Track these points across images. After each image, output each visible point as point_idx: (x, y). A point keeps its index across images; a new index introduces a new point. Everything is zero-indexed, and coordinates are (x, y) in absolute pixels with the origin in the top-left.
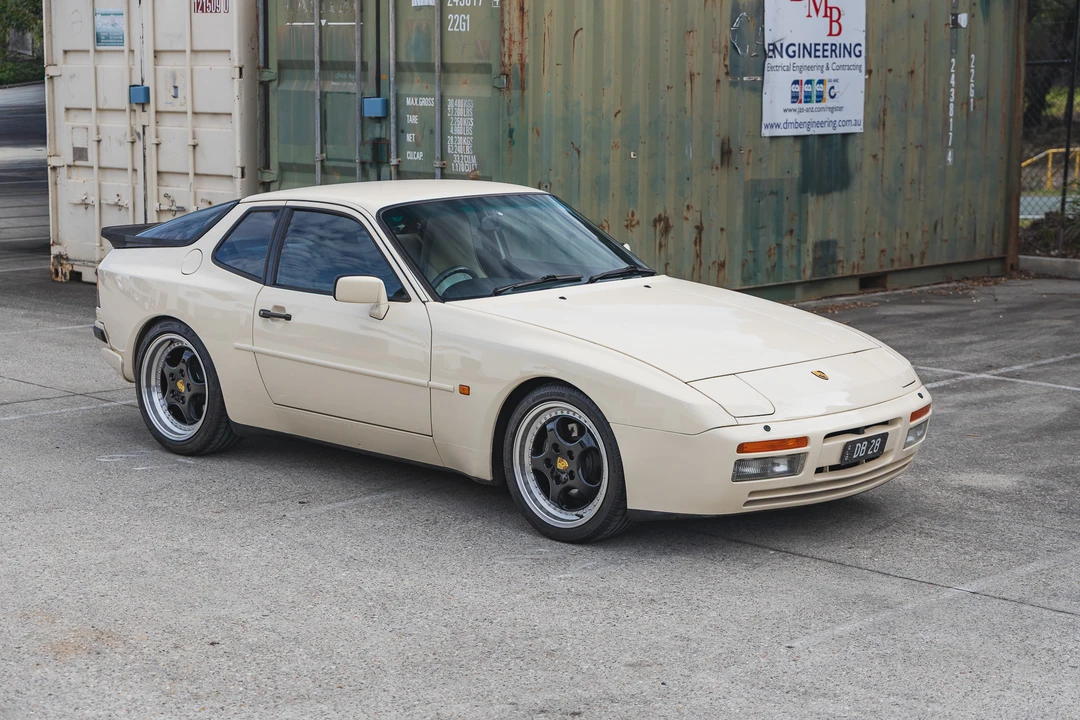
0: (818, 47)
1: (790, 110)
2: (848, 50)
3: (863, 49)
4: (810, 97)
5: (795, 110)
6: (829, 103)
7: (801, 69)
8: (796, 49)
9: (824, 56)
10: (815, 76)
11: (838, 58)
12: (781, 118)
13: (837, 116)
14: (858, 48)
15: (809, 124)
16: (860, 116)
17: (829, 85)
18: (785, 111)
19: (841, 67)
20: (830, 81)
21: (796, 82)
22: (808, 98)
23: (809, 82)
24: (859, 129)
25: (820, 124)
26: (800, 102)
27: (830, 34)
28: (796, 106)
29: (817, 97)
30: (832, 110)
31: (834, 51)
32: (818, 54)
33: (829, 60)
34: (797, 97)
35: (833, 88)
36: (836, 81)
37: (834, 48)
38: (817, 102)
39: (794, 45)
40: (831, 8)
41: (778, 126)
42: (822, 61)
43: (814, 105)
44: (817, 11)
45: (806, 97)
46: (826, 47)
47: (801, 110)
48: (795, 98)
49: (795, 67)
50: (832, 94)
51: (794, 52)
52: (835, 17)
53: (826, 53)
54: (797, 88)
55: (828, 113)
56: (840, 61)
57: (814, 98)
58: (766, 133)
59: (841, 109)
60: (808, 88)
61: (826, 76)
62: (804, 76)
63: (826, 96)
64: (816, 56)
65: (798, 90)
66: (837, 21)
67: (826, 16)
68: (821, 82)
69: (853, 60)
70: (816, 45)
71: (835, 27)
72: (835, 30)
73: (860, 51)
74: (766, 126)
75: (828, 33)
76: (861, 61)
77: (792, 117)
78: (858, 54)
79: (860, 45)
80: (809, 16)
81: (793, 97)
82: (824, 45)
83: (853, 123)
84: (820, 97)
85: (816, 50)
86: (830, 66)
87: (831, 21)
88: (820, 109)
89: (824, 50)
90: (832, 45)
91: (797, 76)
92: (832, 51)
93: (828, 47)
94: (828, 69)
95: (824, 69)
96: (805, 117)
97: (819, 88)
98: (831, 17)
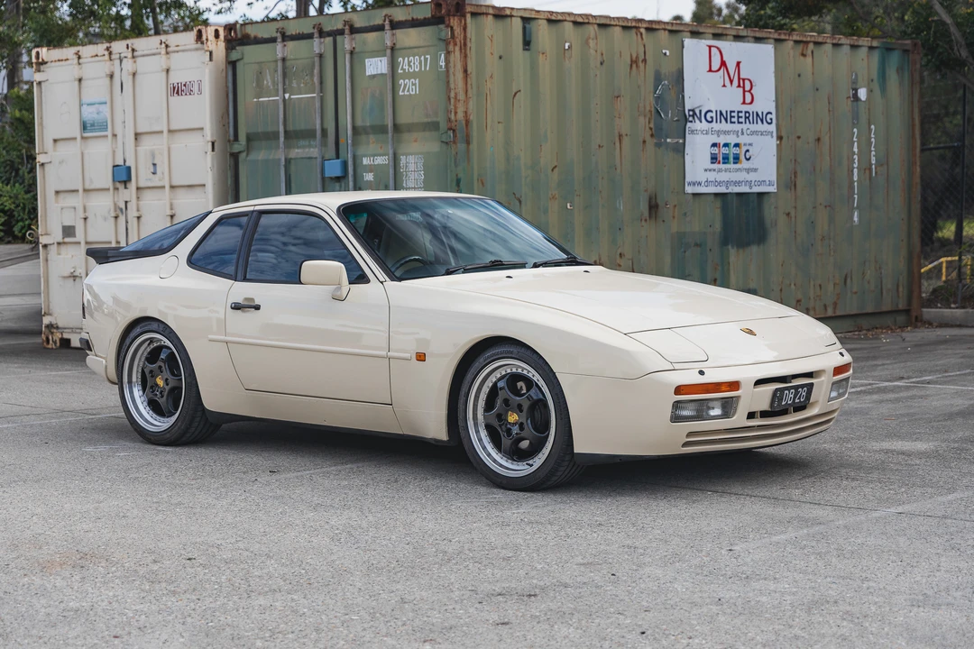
0: (733, 114)
1: (710, 170)
2: (761, 118)
3: (774, 116)
4: (728, 159)
5: (714, 170)
6: (744, 164)
7: (719, 133)
8: (714, 115)
9: (739, 122)
10: (732, 140)
11: (751, 125)
12: (702, 177)
13: (752, 177)
14: (769, 116)
15: (728, 183)
16: (775, 179)
17: (744, 149)
18: (706, 170)
19: (753, 133)
20: (745, 145)
21: (714, 145)
22: (726, 159)
23: (726, 145)
24: (774, 191)
25: (738, 183)
26: (719, 163)
27: (744, 103)
28: (715, 166)
29: (734, 159)
30: (748, 171)
31: (748, 118)
32: (733, 120)
33: (744, 126)
34: (716, 159)
35: (748, 151)
36: (750, 145)
37: (747, 115)
38: (734, 163)
39: (711, 111)
40: (744, 80)
41: (700, 184)
42: (737, 127)
43: (732, 166)
44: (731, 82)
45: (723, 158)
46: (740, 114)
47: (720, 171)
48: (714, 159)
49: (713, 131)
50: (748, 157)
51: (712, 117)
52: (747, 88)
53: (740, 120)
54: (715, 150)
55: (745, 174)
56: (754, 127)
57: (731, 160)
58: (689, 189)
59: (755, 170)
60: (725, 150)
61: (741, 140)
62: (722, 140)
63: (742, 157)
64: (731, 122)
65: (717, 152)
66: (749, 91)
67: (739, 86)
68: (737, 145)
69: (765, 127)
70: (731, 112)
71: (748, 97)
72: (748, 99)
73: (771, 119)
74: (689, 184)
75: (742, 101)
76: (773, 128)
77: (712, 176)
78: (769, 121)
79: (771, 113)
80: (724, 86)
81: (712, 158)
82: (738, 112)
83: (768, 184)
84: (737, 159)
85: (731, 117)
86: (744, 131)
87: (744, 91)
88: (738, 170)
89: (739, 117)
90: (746, 112)
91: (715, 139)
92: (746, 118)
93: (742, 115)
94: (743, 134)
95: (740, 134)
96: (724, 177)
97: (736, 151)
98: (744, 87)
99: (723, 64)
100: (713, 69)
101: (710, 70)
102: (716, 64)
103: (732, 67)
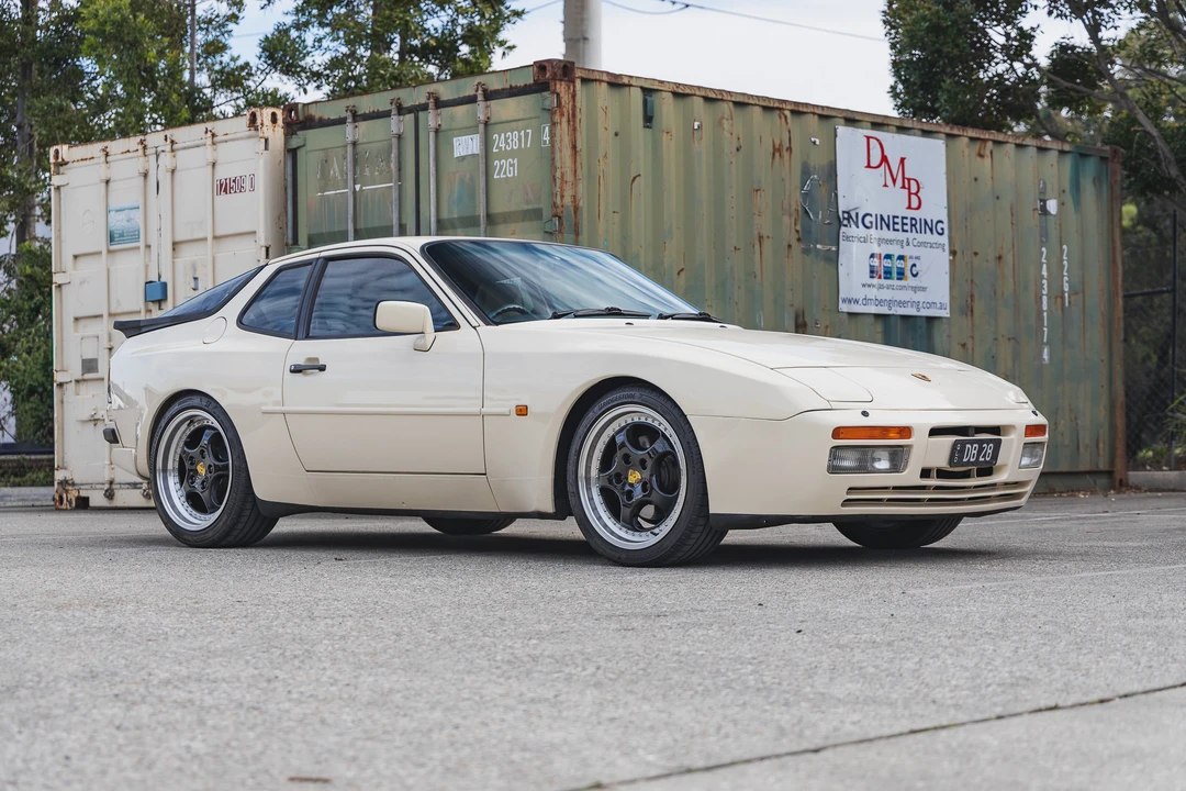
0: (896, 220)
1: (869, 286)
2: (929, 227)
3: (945, 226)
4: (890, 273)
5: (874, 286)
6: (911, 281)
7: (879, 242)
8: (873, 220)
9: (903, 231)
10: (895, 250)
11: (919, 234)
12: (860, 294)
13: (919, 297)
14: (940, 225)
15: (890, 303)
16: (946, 300)
17: (910, 263)
18: (864, 285)
19: (922, 244)
20: (911, 257)
21: (874, 256)
22: (888, 274)
23: (888, 257)
24: (945, 313)
25: (902, 304)
26: (880, 277)
27: (909, 207)
28: (875, 281)
29: (898, 273)
30: (915, 289)
31: (915, 225)
32: (896, 227)
33: (911, 236)
34: (876, 272)
35: (914, 265)
36: (917, 258)
37: (914, 222)
38: (898, 279)
39: (871, 215)
40: (909, 180)
41: (857, 301)
42: (901, 236)
43: (895, 282)
44: (894, 181)
45: (885, 272)
46: (905, 221)
47: (881, 287)
48: (872, 272)
49: (872, 239)
50: (914, 273)
51: (871, 223)
52: (914, 189)
53: (905, 228)
54: (875, 262)
55: (911, 292)
56: (922, 237)
57: (895, 275)
58: (844, 307)
59: (924, 289)
60: (887, 263)
61: (906, 251)
62: (883, 250)
63: (908, 273)
64: (894, 230)
65: (877, 264)
66: (916, 194)
67: (903, 187)
68: (901, 258)
69: (935, 238)
70: (894, 217)
71: (915, 200)
72: (915, 203)
73: (942, 229)
74: (844, 301)
75: (907, 205)
76: (944, 240)
77: (872, 293)
78: (940, 231)
79: (942, 222)
80: (885, 185)
82: (903, 218)
83: (939, 306)
84: (901, 274)
85: (894, 223)
86: (910, 241)
87: (910, 194)
88: (902, 288)
89: (903, 224)
90: (912, 219)
91: (875, 249)
92: (912, 225)
93: (908, 221)
94: (908, 244)
95: (904, 244)
96: (886, 295)
97: (900, 264)
98: (909, 189)
99: (884, 159)
100: (872, 165)
101: (869, 166)
102: (876, 159)
103: (895, 164)
